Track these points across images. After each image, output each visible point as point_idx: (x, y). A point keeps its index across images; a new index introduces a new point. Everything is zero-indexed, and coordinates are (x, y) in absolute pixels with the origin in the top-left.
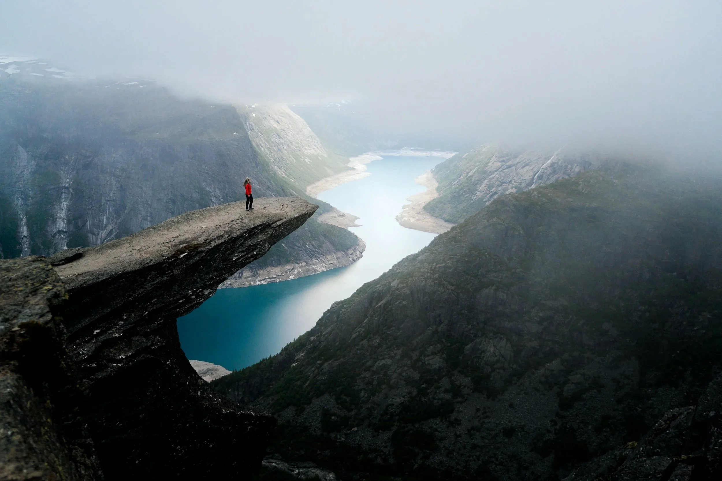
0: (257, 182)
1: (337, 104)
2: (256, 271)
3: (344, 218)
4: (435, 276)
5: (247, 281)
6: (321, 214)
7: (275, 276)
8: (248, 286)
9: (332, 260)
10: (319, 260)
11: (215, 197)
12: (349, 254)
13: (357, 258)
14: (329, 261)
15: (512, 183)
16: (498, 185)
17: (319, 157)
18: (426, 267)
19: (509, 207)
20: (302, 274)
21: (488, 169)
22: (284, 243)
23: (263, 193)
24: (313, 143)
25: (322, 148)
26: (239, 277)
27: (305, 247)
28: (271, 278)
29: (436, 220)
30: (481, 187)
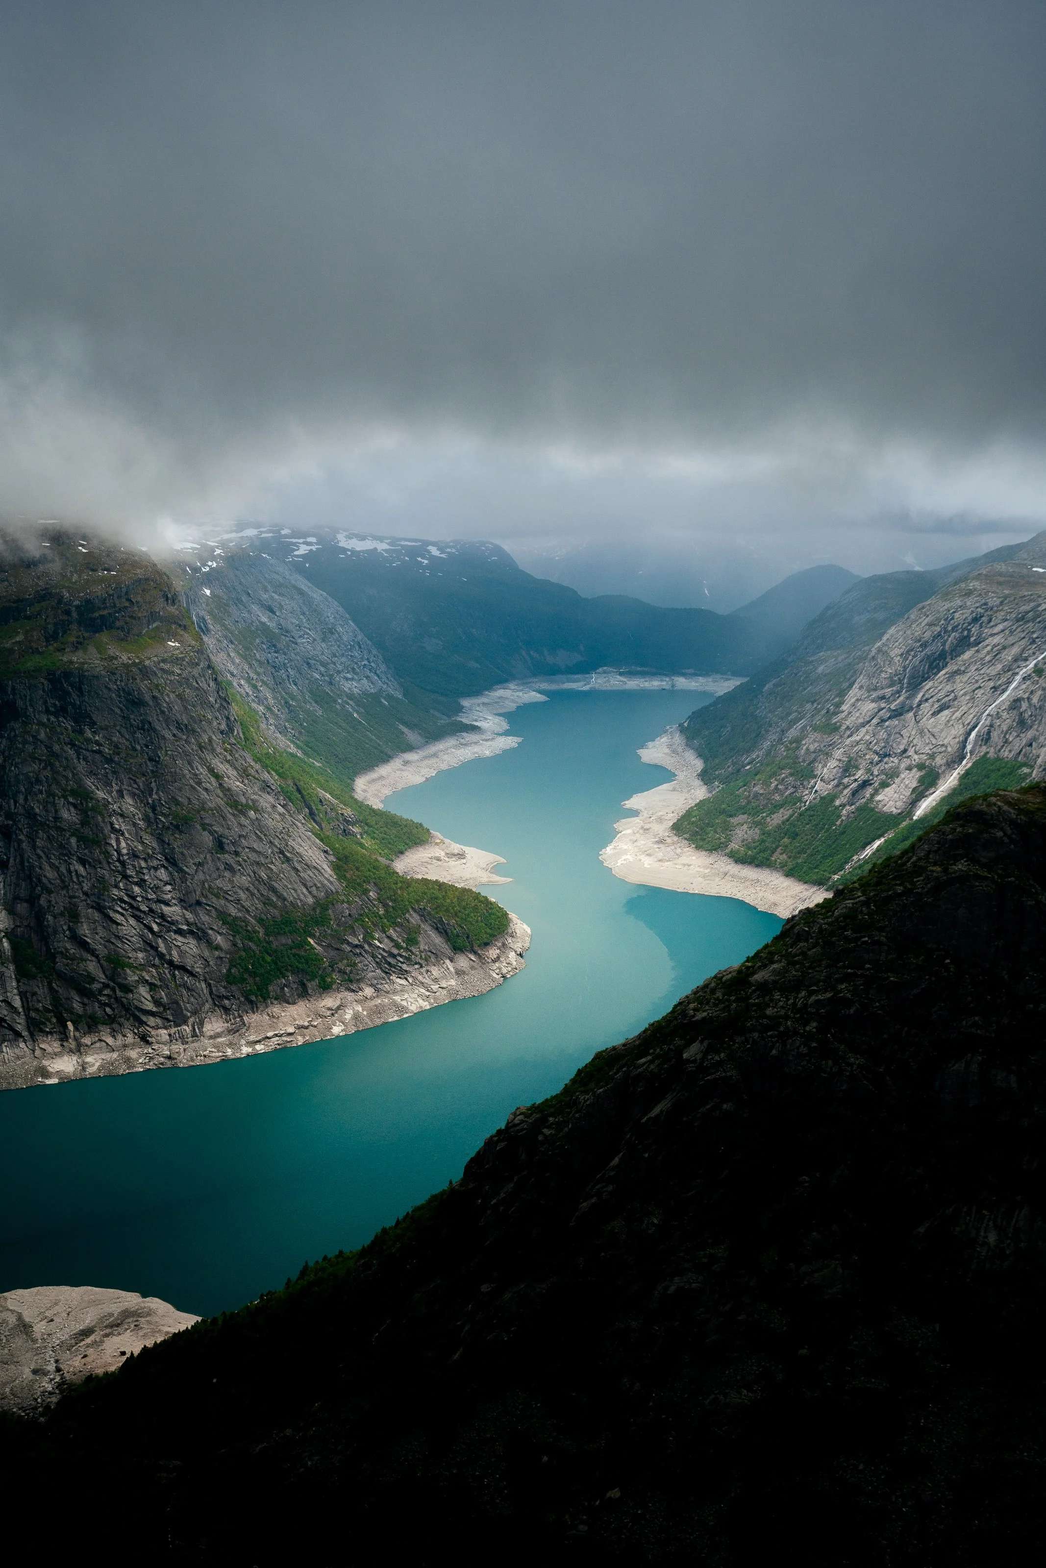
0: (235, 773)
1: (419, 559)
2: (240, 1016)
3: (464, 861)
4: (807, 1028)
5: (215, 1047)
6: (402, 853)
7: (291, 1030)
8: (218, 1060)
9: (445, 977)
10: (410, 980)
11: (122, 816)
12: (490, 961)
13: (510, 969)
14: (436, 980)
15: (908, 757)
16: (871, 763)
17: (383, 700)
18: (781, 1004)
19: (1002, 829)
20: (367, 1020)
21: (842, 719)
22: (313, 936)
23: (252, 800)
24: (366, 662)
25: (389, 676)
26: (192, 1037)
27: (370, 945)
28: (281, 1036)
29: (711, 860)
30: (825, 770)
